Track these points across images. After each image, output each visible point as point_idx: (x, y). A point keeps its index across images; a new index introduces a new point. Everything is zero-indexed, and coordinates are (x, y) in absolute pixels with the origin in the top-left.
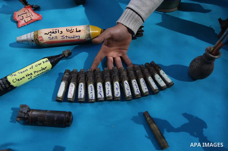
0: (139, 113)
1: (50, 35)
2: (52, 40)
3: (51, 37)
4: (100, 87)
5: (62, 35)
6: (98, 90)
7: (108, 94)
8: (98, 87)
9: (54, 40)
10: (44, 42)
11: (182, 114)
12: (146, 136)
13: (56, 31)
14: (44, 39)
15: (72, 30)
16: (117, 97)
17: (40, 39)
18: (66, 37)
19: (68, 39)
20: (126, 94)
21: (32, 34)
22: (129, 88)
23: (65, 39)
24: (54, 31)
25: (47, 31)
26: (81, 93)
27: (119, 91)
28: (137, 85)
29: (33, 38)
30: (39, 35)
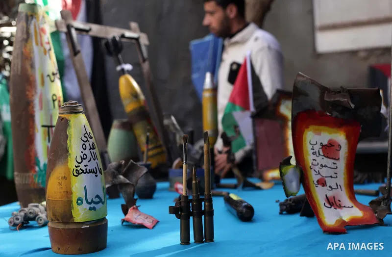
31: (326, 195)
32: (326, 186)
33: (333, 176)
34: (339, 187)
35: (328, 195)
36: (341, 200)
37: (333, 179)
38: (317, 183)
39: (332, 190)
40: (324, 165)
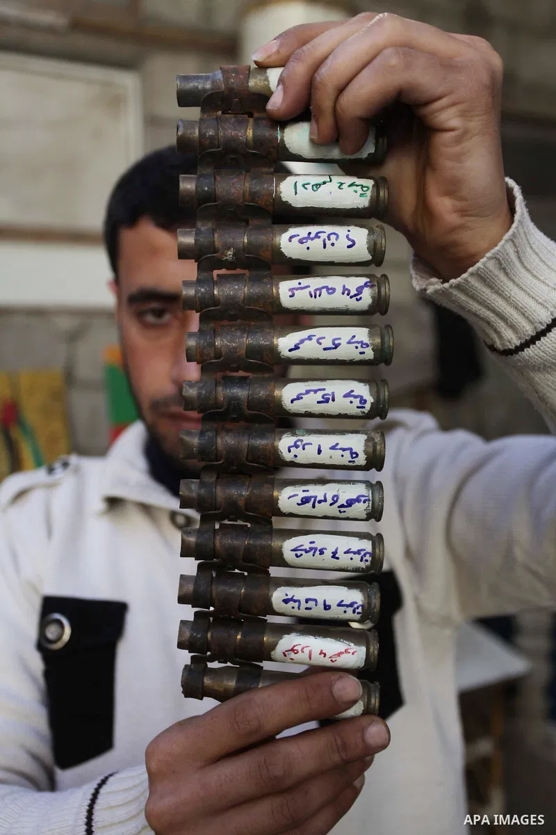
4: (305, 501)
7: (354, 455)
26: (333, 604)
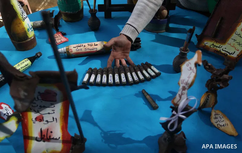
0: (139, 92)
1: (77, 48)
2: (78, 51)
3: (78, 49)
5: (85, 48)
6: (110, 78)
7: (117, 81)
8: (110, 77)
9: (80, 51)
10: (73, 53)
11: (168, 92)
12: (144, 104)
13: (81, 46)
14: (73, 51)
15: (92, 45)
16: (124, 82)
17: (70, 51)
18: (88, 49)
19: (89, 50)
20: (130, 80)
21: (65, 48)
22: (131, 77)
23: (87, 50)
24: (80, 45)
25: (75, 45)
27: (125, 79)
28: (136, 75)
29: (65, 51)
30: (70, 48)
31: (41, 129)
32: (43, 120)
33: (50, 113)
34: (55, 120)
35: (42, 129)
36: (53, 131)
37: (50, 115)
38: (35, 120)
39: (48, 123)
40: (42, 106)
